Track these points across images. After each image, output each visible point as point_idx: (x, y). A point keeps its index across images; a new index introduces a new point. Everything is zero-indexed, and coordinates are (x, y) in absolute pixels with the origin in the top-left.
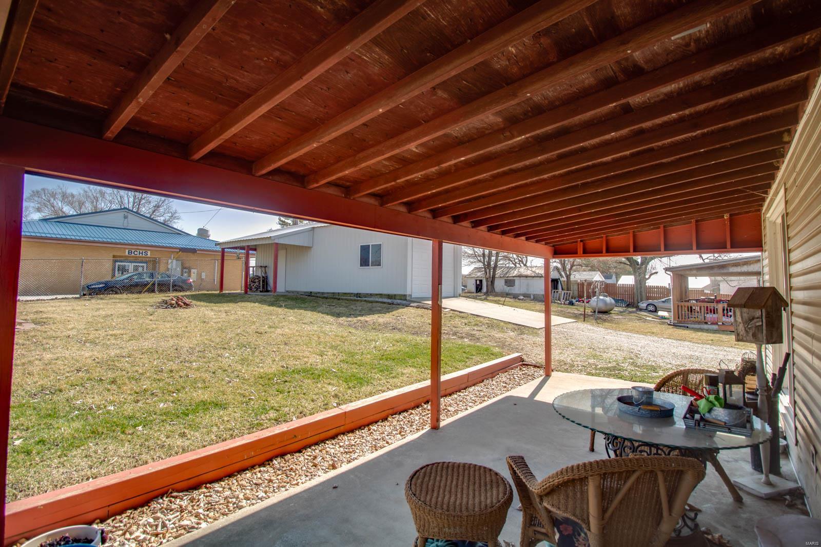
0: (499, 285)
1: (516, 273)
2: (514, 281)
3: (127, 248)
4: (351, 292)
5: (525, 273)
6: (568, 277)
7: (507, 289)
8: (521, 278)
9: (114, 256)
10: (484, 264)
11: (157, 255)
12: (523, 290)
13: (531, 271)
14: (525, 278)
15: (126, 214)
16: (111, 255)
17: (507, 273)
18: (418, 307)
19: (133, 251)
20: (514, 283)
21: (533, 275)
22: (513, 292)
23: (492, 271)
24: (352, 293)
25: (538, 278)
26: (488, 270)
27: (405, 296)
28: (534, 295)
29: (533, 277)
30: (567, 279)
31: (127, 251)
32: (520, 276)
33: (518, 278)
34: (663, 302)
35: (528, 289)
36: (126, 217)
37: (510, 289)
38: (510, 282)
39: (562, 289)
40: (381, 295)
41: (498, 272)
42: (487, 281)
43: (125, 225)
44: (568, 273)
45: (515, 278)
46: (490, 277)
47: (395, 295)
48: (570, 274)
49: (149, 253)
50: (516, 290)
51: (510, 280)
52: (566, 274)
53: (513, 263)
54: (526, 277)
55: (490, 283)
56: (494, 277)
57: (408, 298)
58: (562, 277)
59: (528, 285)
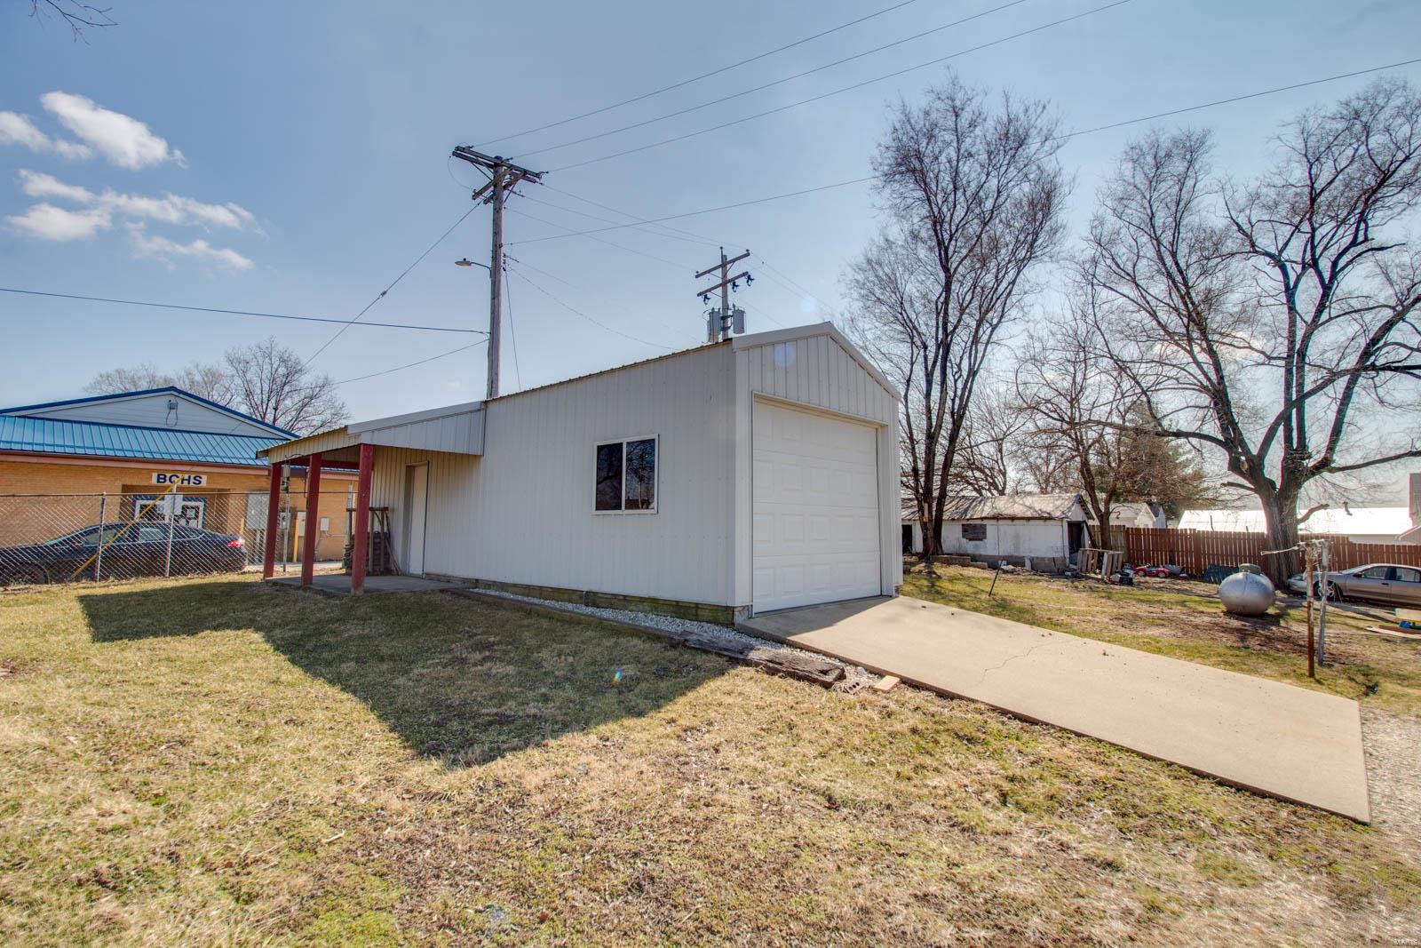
0: (951, 536)
1: (986, 510)
2: (983, 527)
3: (153, 470)
4: (573, 586)
5: (1009, 511)
6: (1104, 517)
7: (970, 547)
8: (1001, 522)
9: (126, 488)
10: (917, 492)
11: (221, 484)
12: (1005, 549)
13: (1023, 505)
14: (1009, 522)
15: (173, 400)
16: (119, 484)
17: (966, 511)
18: (772, 669)
19: (168, 475)
20: (984, 533)
21: (1029, 514)
22: (983, 552)
23: (934, 504)
24: (575, 591)
25: (1041, 522)
26: (926, 506)
27: (730, 610)
28: (1032, 560)
29: (1029, 519)
30: (1101, 521)
31: (155, 476)
32: (997, 518)
33: (994, 522)
34: (1357, 576)
35: (1017, 547)
36: (172, 407)
37: (976, 546)
38: (974, 531)
39: (1094, 545)
40: (655, 605)
41: (949, 508)
42: (924, 527)
43: (171, 424)
44: (1103, 509)
45: (985, 522)
46: (930, 520)
47: (697, 606)
48: (1108, 513)
49: (204, 479)
50: (989, 547)
51: (975, 526)
52: (1097, 510)
53: (975, 489)
54: (1013, 518)
55: (930, 533)
56: (938, 522)
57: (739, 619)
58: (1091, 517)
59: (1017, 537)
